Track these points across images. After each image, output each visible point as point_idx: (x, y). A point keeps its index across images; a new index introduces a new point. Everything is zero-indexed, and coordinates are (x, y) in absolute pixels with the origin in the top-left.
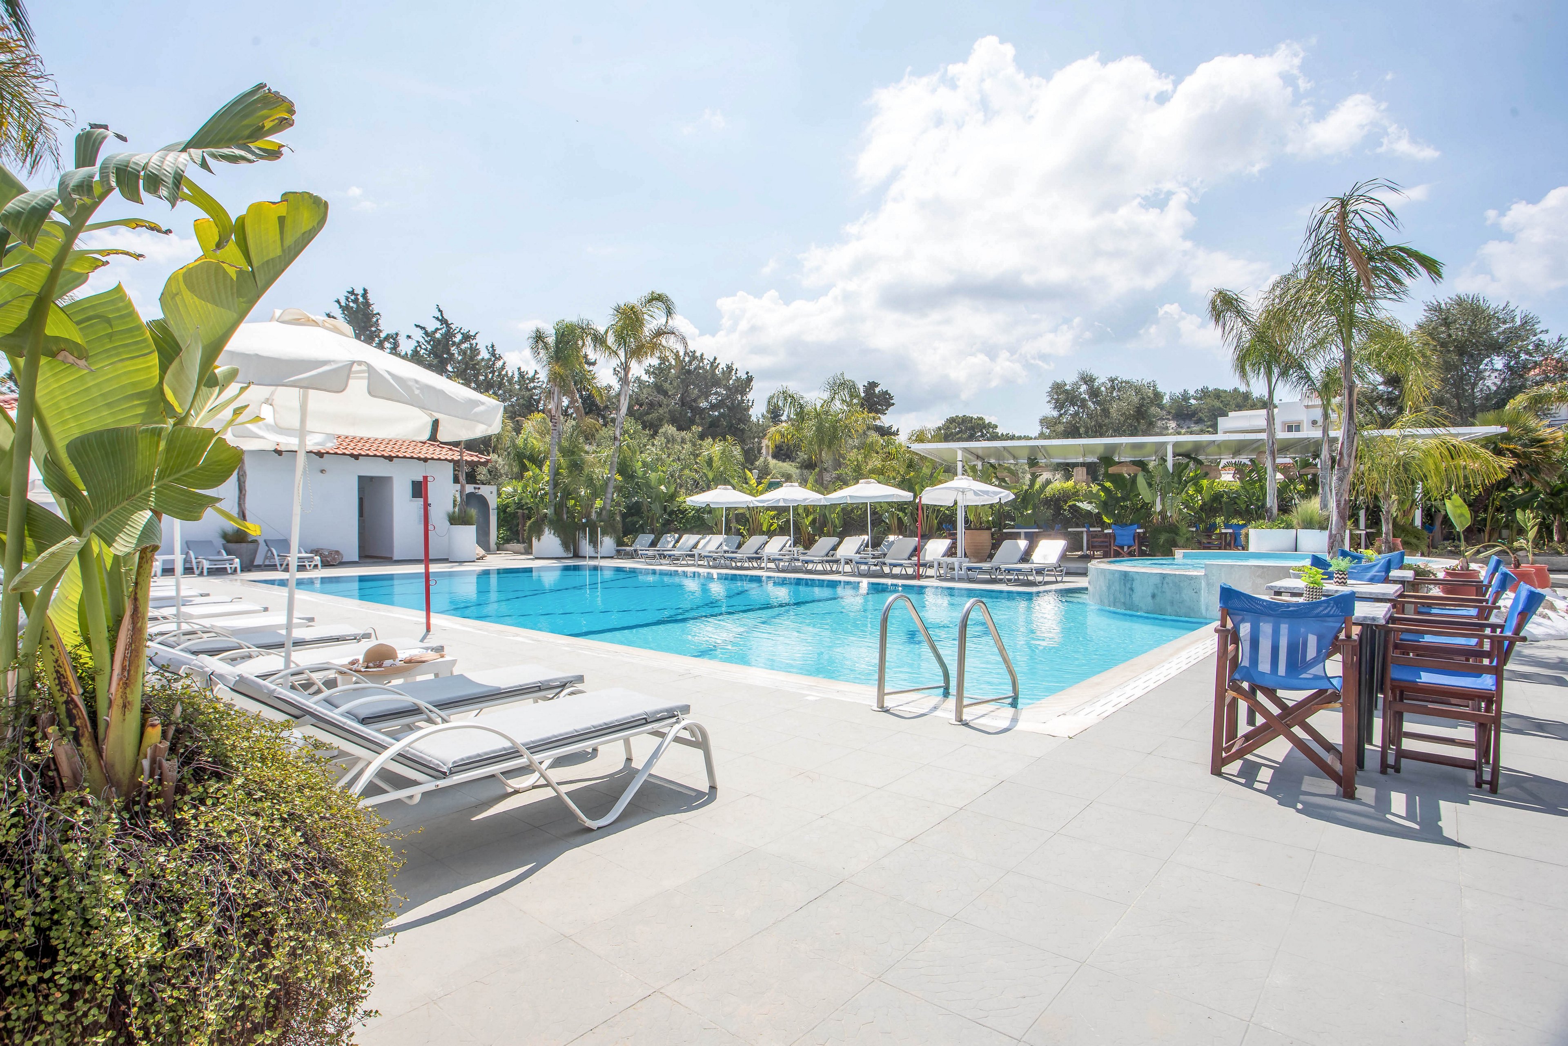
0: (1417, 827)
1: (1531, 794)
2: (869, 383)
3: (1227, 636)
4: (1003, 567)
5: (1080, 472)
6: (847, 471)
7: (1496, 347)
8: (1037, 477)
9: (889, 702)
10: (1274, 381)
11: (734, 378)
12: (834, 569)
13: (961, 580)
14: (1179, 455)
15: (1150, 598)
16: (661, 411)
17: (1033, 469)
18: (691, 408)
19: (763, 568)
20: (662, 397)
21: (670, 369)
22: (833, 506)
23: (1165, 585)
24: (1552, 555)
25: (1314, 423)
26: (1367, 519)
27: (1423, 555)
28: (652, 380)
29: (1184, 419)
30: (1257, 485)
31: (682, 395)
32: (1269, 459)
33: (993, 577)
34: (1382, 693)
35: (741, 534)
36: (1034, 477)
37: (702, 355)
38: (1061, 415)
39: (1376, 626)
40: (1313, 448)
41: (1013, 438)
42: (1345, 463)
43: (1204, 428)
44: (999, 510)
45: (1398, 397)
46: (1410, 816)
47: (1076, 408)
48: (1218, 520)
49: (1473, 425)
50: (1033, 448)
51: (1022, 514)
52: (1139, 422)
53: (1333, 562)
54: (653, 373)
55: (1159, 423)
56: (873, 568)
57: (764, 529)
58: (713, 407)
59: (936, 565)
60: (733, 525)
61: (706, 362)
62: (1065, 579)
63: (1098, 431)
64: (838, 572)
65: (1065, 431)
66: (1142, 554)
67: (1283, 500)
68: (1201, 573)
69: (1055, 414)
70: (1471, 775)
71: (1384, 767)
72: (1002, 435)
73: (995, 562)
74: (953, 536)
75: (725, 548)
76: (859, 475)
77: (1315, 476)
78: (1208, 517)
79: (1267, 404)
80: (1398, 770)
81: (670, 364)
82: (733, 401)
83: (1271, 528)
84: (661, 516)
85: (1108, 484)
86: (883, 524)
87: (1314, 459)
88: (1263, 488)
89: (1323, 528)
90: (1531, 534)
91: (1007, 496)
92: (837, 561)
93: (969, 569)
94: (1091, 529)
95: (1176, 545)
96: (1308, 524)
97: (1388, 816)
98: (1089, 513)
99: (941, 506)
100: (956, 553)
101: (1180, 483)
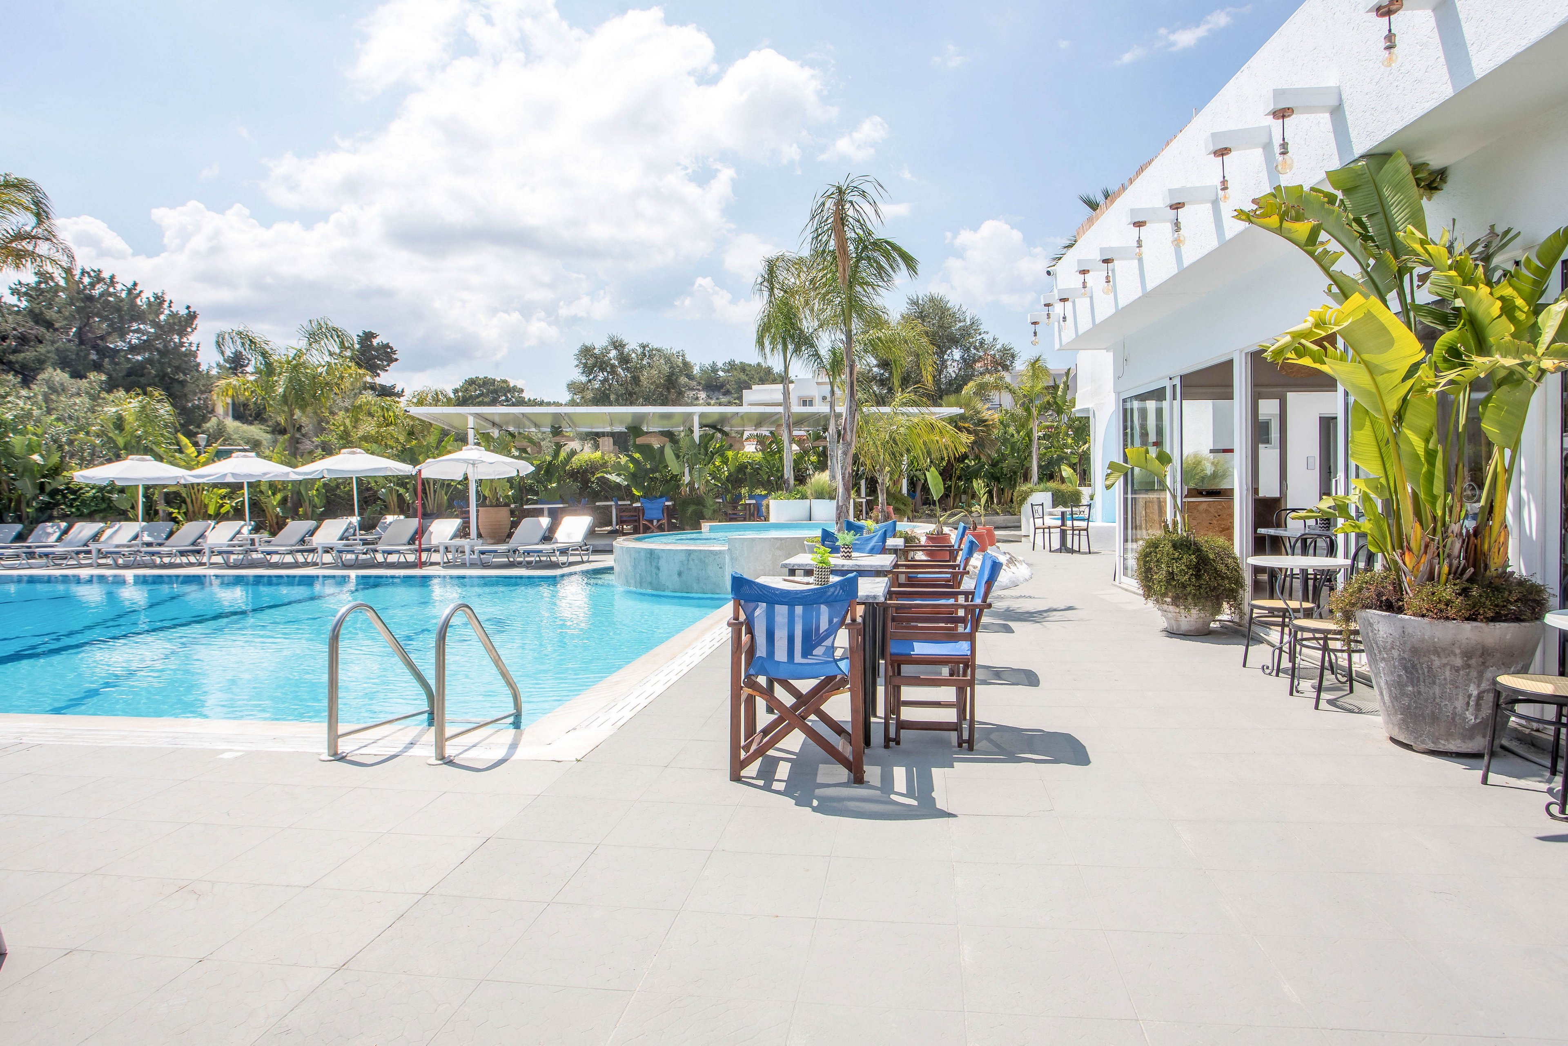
0: (915, 803)
1: (997, 746)
2: (365, 333)
3: (740, 630)
4: (521, 549)
5: (607, 443)
6: (333, 439)
7: (954, 341)
8: (561, 446)
9: (344, 746)
10: (789, 356)
11: (167, 312)
12: (309, 560)
13: (473, 565)
14: (706, 426)
15: (676, 577)
16: (42, 349)
17: (557, 439)
18: (95, 347)
19: (204, 564)
20: (43, 330)
21: (56, 292)
22: (309, 483)
23: (691, 562)
24: (993, 515)
25: (824, 398)
26: (867, 488)
27: (909, 520)
28: (24, 304)
29: (713, 391)
30: (777, 456)
31: (80, 329)
32: (786, 432)
33: (511, 559)
34: (883, 659)
35: (175, 520)
36: (559, 447)
37: (112, 278)
38: (590, 381)
39: (877, 604)
40: (822, 422)
41: (541, 404)
42: (848, 438)
43: (732, 400)
44: (519, 483)
45: (888, 379)
46: (910, 794)
47: (605, 374)
48: (743, 491)
49: (940, 406)
50: (557, 416)
51: (546, 487)
52: (669, 392)
53: (839, 536)
54: (26, 294)
55: (691, 394)
56: (362, 557)
57: (211, 511)
58: (133, 349)
59: (442, 549)
60: (162, 507)
61: (119, 287)
62: (592, 558)
63: (629, 398)
64: (315, 564)
65: (594, 398)
66: (673, 528)
67: (799, 470)
68: (725, 548)
69: (584, 379)
70: (954, 735)
71: (887, 740)
72: (530, 400)
73: (513, 543)
74: (465, 515)
75: (147, 538)
76: (347, 441)
77: (825, 448)
78: (734, 488)
79: (784, 379)
80: (898, 743)
81: (57, 284)
82: (166, 343)
83: (789, 499)
84: (35, 498)
85: (637, 456)
86: (379, 502)
87: (824, 432)
88: (781, 459)
89: (832, 498)
90: (983, 501)
91: (527, 468)
92: (313, 551)
93: (483, 553)
94: (620, 503)
95: (703, 518)
96: (820, 495)
97: (893, 797)
98: (618, 485)
99: (452, 480)
100: (469, 534)
101: (706, 454)
